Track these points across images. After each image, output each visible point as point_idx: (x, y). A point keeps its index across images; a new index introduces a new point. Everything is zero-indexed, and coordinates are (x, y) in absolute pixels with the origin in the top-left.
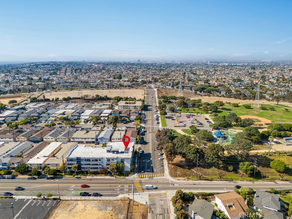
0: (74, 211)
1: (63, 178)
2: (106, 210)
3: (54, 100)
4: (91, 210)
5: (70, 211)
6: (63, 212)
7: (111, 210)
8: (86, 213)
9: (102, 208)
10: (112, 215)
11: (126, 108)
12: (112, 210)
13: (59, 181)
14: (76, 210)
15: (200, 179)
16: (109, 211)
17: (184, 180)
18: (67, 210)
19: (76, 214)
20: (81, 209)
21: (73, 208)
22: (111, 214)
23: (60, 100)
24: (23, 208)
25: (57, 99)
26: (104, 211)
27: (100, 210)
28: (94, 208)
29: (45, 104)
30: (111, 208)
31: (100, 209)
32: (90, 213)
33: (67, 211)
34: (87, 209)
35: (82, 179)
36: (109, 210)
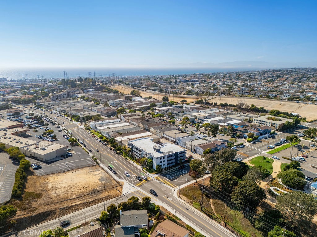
1: (121, 156)
3: (213, 104)
11: (263, 124)
13: (117, 156)
15: (201, 210)
17: (185, 201)
23: (218, 106)
25: (216, 104)
29: (200, 106)
35: (127, 161)
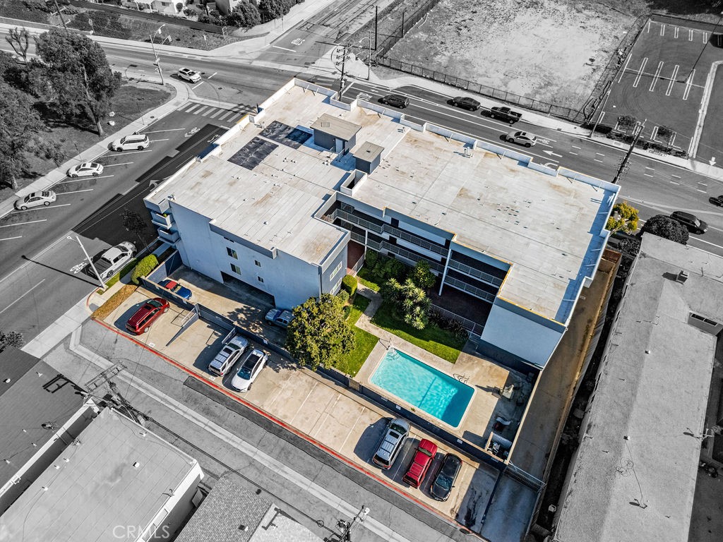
0: (537, 81)
2: (451, 57)
4: (492, 70)
5: (549, 82)
6: (568, 84)
7: (440, 56)
8: (505, 66)
9: (460, 67)
10: (442, 43)
12: (436, 54)
14: (533, 81)
16: (445, 53)
18: (557, 88)
19: (531, 71)
20: (519, 81)
21: (542, 91)
22: (443, 45)
24: (698, 132)
26: (458, 57)
27: (467, 63)
28: (481, 71)
30: (437, 58)
31: (467, 66)
32: (495, 64)
33: (557, 85)
34: (503, 77)
36: (444, 55)
